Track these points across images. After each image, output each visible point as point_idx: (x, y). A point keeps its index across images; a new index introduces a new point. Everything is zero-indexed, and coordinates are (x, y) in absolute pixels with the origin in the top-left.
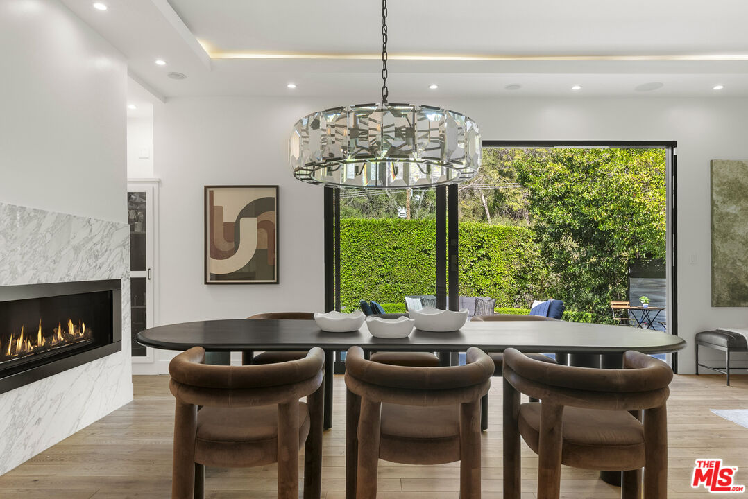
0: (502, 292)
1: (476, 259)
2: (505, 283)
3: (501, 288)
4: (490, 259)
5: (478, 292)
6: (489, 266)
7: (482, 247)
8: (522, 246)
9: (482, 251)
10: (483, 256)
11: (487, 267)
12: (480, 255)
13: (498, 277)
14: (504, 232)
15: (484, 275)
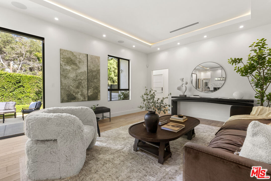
0: (30, 99)
1: (17, 87)
2: (32, 96)
3: (29, 98)
4: (24, 87)
5: (18, 99)
6: (23, 90)
7: (20, 82)
8: (39, 83)
9: (20, 84)
10: (21, 86)
11: (22, 90)
12: (19, 86)
13: (28, 93)
14: (30, 77)
15: (21, 93)
